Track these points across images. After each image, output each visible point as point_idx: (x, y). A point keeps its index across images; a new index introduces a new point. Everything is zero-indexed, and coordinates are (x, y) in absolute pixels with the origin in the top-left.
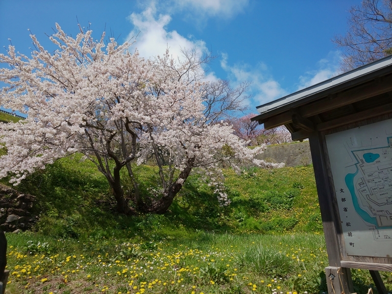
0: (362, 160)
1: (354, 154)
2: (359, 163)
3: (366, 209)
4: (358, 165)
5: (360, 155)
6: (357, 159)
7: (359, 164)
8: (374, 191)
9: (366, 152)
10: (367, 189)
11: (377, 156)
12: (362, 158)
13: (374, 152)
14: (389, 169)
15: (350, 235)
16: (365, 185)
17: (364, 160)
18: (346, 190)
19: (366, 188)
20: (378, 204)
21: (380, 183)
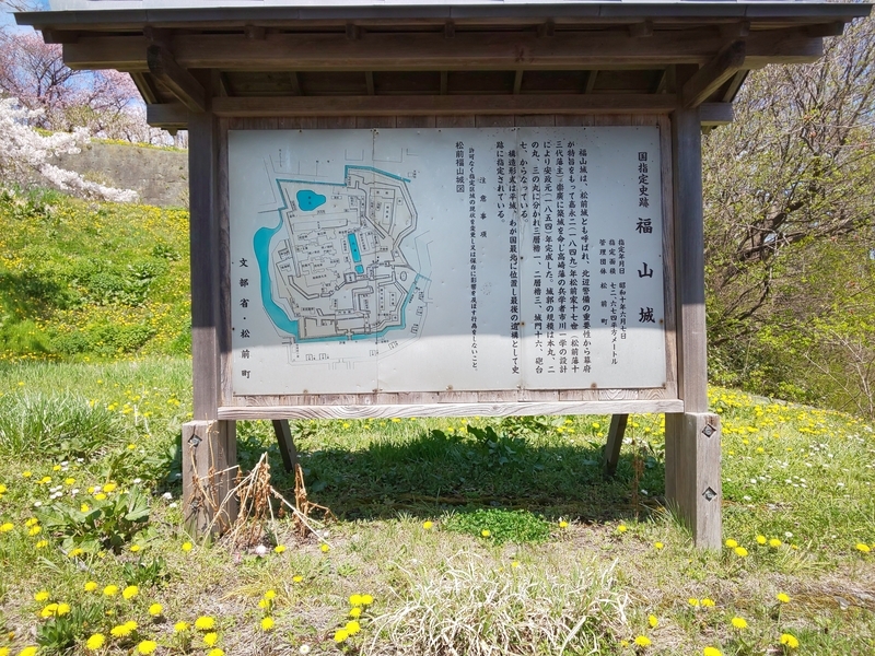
0: (293, 204)
1: (280, 187)
2: (286, 207)
3: (283, 304)
4: (284, 212)
5: (292, 191)
6: (284, 200)
7: (287, 210)
8: (305, 268)
9: (304, 187)
10: (292, 265)
11: (322, 199)
12: (294, 198)
13: (318, 190)
14: (337, 230)
15: (245, 354)
16: (290, 255)
17: (297, 203)
18: (253, 262)
19: (290, 261)
20: (306, 296)
21: (317, 254)
